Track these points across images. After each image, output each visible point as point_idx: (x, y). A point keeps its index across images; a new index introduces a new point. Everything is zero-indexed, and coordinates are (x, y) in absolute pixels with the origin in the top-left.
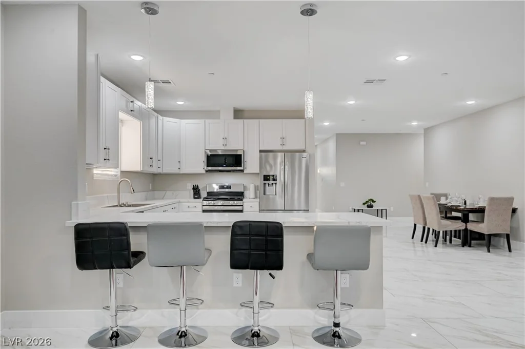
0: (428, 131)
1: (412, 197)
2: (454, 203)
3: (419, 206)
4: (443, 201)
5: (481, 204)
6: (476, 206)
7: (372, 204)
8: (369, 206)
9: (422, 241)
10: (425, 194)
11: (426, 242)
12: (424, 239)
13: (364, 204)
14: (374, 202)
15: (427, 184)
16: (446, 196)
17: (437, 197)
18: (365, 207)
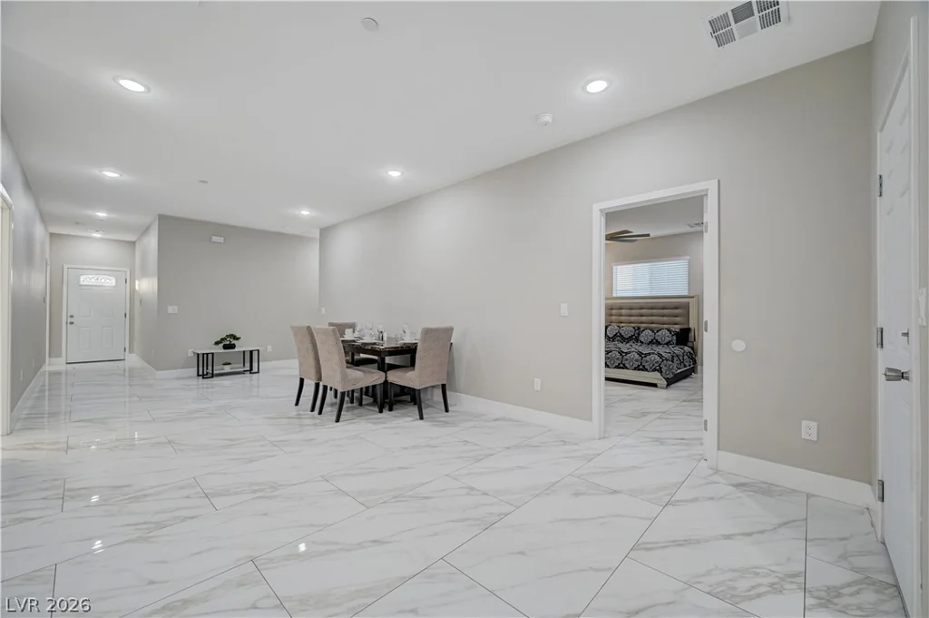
0: (326, 232)
1: (296, 330)
2: (367, 340)
3: (310, 346)
4: (349, 336)
5: (408, 340)
6: (399, 343)
7: (234, 342)
8: (226, 347)
9: (313, 410)
10: (320, 325)
11: (320, 413)
12: (318, 405)
13: (217, 343)
14: (238, 339)
15: (323, 310)
16: (352, 326)
17: (341, 328)
18: (219, 349)
